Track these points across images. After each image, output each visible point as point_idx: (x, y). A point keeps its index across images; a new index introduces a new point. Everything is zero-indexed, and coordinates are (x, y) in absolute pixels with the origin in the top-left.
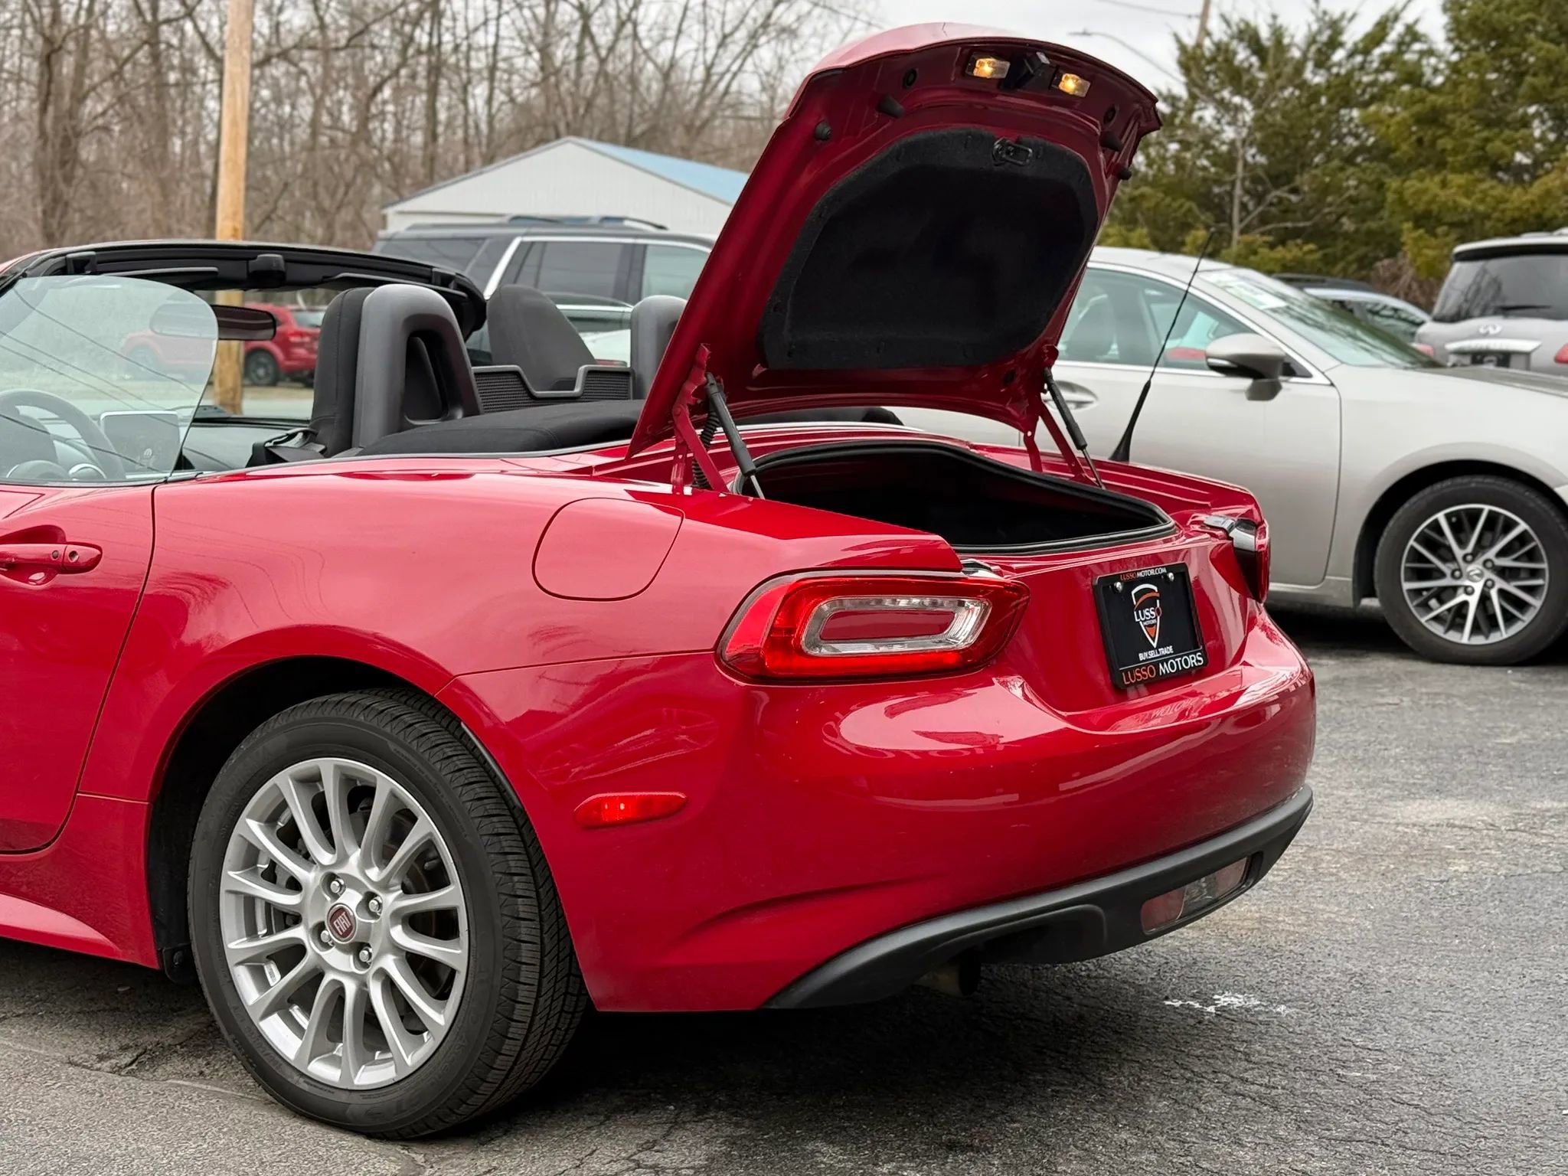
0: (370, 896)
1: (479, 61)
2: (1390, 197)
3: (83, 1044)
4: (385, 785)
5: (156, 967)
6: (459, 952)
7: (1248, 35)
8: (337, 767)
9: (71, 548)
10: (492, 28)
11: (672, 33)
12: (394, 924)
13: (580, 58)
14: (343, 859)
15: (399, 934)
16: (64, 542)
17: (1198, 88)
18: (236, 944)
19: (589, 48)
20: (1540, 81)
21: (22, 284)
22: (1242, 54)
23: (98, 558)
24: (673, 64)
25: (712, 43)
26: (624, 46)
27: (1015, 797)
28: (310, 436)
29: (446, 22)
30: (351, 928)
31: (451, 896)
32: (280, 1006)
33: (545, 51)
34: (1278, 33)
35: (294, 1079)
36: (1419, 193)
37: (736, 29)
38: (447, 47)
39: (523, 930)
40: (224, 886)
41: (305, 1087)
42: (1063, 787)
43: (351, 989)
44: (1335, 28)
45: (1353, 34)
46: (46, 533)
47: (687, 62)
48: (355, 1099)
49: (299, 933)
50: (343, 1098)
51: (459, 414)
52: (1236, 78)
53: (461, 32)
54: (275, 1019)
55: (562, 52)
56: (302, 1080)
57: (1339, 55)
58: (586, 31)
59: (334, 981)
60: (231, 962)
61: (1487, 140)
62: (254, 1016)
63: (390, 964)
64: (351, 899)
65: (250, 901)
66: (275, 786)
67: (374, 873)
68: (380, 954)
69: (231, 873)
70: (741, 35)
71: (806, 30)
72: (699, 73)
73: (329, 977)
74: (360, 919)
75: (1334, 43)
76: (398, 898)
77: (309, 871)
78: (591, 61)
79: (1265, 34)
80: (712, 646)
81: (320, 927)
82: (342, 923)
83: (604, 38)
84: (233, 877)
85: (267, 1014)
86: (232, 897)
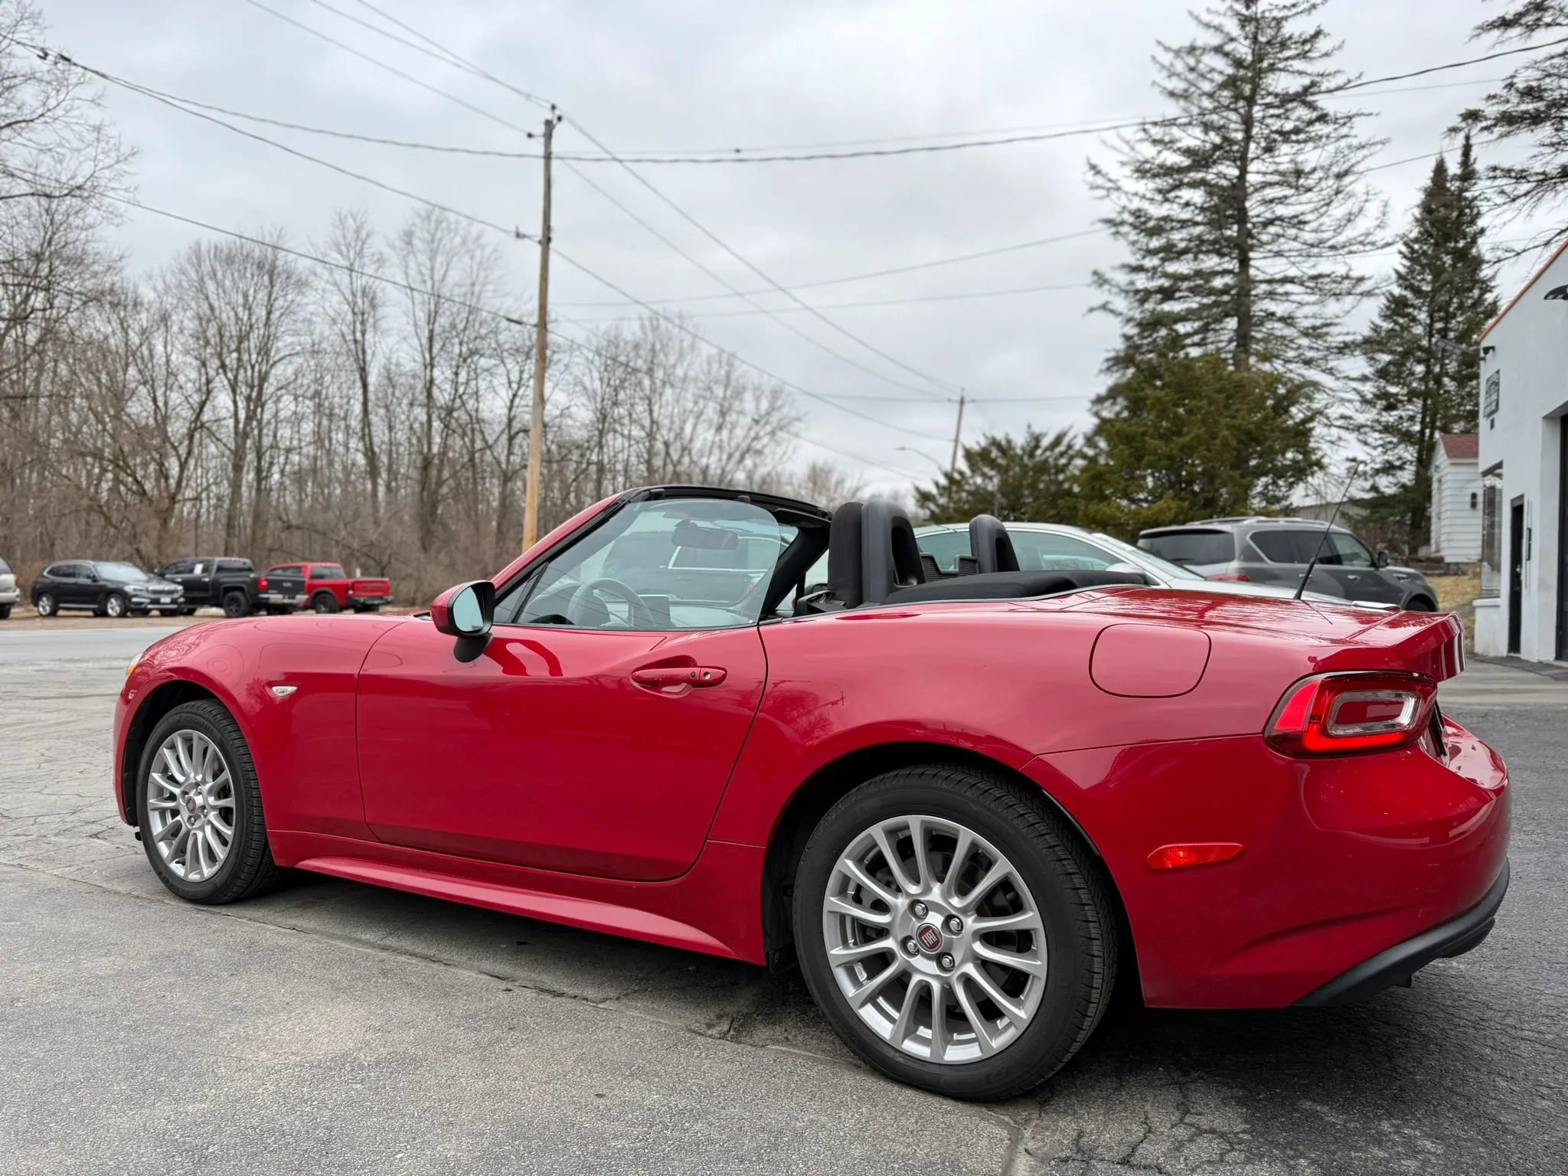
0: (949, 918)
1: (619, 467)
2: (1080, 513)
3: (696, 1017)
4: (966, 837)
5: (764, 964)
6: (1039, 963)
7: (995, 443)
8: (923, 822)
9: (704, 670)
10: (626, 452)
11: (707, 453)
12: (974, 941)
13: (665, 465)
14: (928, 890)
15: (979, 948)
16: (695, 666)
17: (973, 467)
18: (836, 952)
19: (668, 461)
20: (1152, 458)
21: (628, 507)
22: (994, 453)
23: (724, 677)
24: (707, 467)
25: (725, 457)
26: (686, 460)
27: (1426, 840)
28: (830, 596)
29: (605, 450)
30: (937, 942)
31: (1029, 918)
32: (871, 999)
33: (649, 462)
34: (1009, 442)
35: (892, 1054)
36: (1097, 511)
37: (735, 451)
38: (606, 461)
39: (1095, 948)
40: (826, 908)
41: (901, 1060)
42: (1452, 833)
43: (936, 987)
44: (1037, 440)
45: (1045, 442)
46: (684, 661)
47: (713, 466)
48: (945, 1071)
49: (889, 943)
50: (936, 1070)
51: (914, 582)
52: (992, 463)
53: (612, 454)
54: (869, 1007)
55: (658, 462)
56: (897, 1055)
57: (1039, 452)
58: (668, 454)
59: (921, 981)
60: (833, 965)
61: (1127, 486)
62: (854, 1006)
63: (970, 969)
64: (935, 920)
65: (843, 917)
66: (870, 835)
67: (956, 901)
68: (963, 962)
69: (832, 899)
70: (737, 455)
71: (767, 451)
72: (719, 471)
73: (916, 979)
74: (945, 935)
75: (1037, 447)
76: (974, 921)
77: (896, 898)
78: (670, 468)
79: (1004, 443)
80: (1260, 731)
81: (908, 939)
82: (929, 938)
83: (675, 457)
84: (832, 902)
85: (863, 1005)
86: (832, 916)
